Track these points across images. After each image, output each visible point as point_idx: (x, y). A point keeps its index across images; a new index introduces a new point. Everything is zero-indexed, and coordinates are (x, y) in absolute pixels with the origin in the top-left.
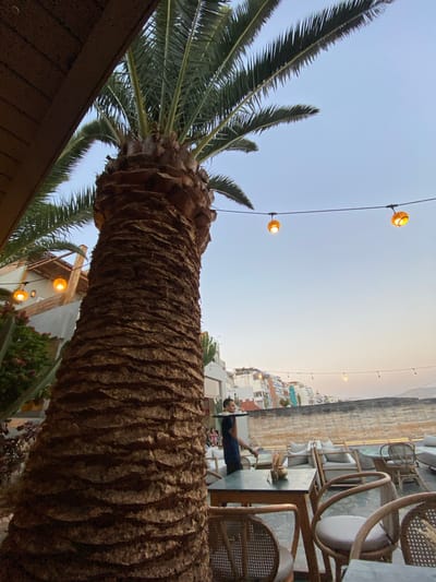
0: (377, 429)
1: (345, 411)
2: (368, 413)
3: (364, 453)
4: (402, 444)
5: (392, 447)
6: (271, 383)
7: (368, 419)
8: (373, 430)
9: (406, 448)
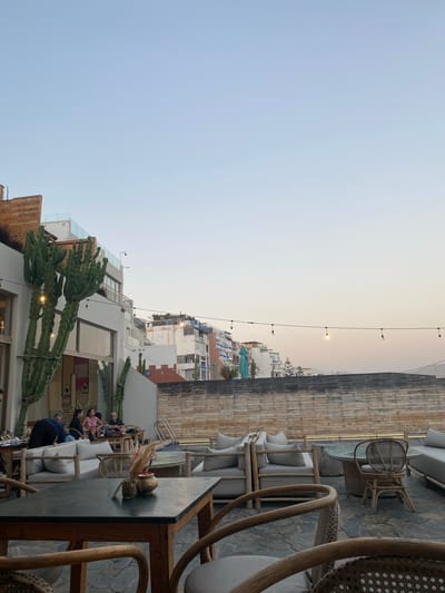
0: (364, 419)
1: (322, 390)
2: (356, 394)
3: (331, 453)
4: (390, 441)
5: (373, 445)
6: (213, 342)
7: (354, 405)
8: (357, 420)
9: (395, 447)
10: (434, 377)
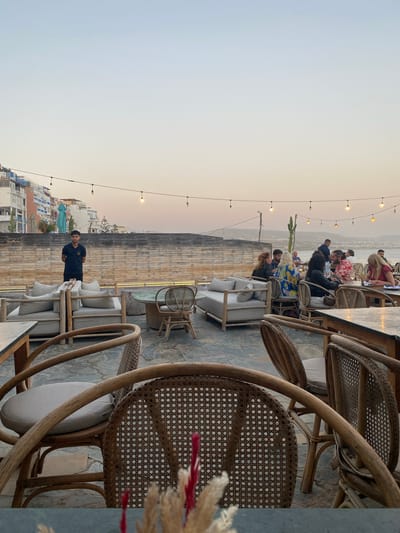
1: (133, 246)
2: (161, 250)
3: (138, 297)
4: (185, 287)
5: (171, 290)
7: (159, 258)
9: (187, 292)
10: (222, 239)
